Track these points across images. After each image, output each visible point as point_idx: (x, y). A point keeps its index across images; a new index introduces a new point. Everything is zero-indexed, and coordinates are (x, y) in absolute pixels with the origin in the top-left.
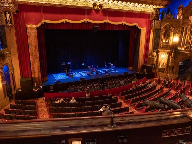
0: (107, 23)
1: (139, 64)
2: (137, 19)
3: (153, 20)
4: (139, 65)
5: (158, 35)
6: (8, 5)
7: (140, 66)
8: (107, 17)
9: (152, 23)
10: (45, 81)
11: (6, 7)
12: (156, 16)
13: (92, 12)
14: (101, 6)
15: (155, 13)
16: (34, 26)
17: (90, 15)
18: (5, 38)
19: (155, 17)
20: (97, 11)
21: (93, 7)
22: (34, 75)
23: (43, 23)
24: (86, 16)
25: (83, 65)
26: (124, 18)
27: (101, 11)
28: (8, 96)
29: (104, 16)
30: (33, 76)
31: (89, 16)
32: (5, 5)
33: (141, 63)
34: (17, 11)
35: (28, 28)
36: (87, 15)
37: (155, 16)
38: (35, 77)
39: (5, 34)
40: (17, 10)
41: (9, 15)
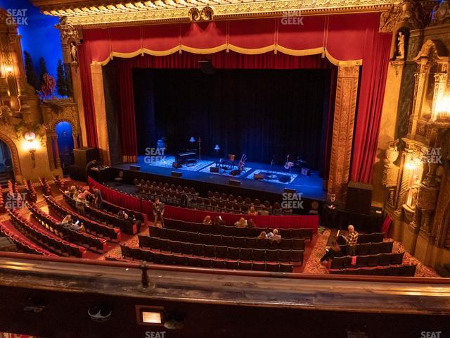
0: (228, 51)
1: (334, 175)
2: (326, 34)
3: (399, 31)
4: (334, 180)
5: (410, 86)
6: (72, 33)
7: (339, 181)
8: (228, 37)
9: (397, 42)
10: (133, 163)
11: (71, 36)
12: (413, 17)
13: (193, 29)
14: (208, 11)
15: (404, 7)
16: (99, 63)
17: (188, 35)
18: (71, 82)
19: (406, 19)
20: (203, 25)
21: (190, 17)
22: (101, 145)
23: (112, 59)
24: (180, 38)
25: (217, 148)
26: (276, 35)
27: (211, 25)
28: (62, 167)
29: (219, 34)
30: (100, 147)
31: (186, 39)
32: (69, 34)
33: (343, 176)
34: (81, 41)
35: (91, 67)
36: (182, 36)
37: (407, 16)
38: (101, 150)
39: (71, 77)
40: (82, 38)
41: (74, 47)
